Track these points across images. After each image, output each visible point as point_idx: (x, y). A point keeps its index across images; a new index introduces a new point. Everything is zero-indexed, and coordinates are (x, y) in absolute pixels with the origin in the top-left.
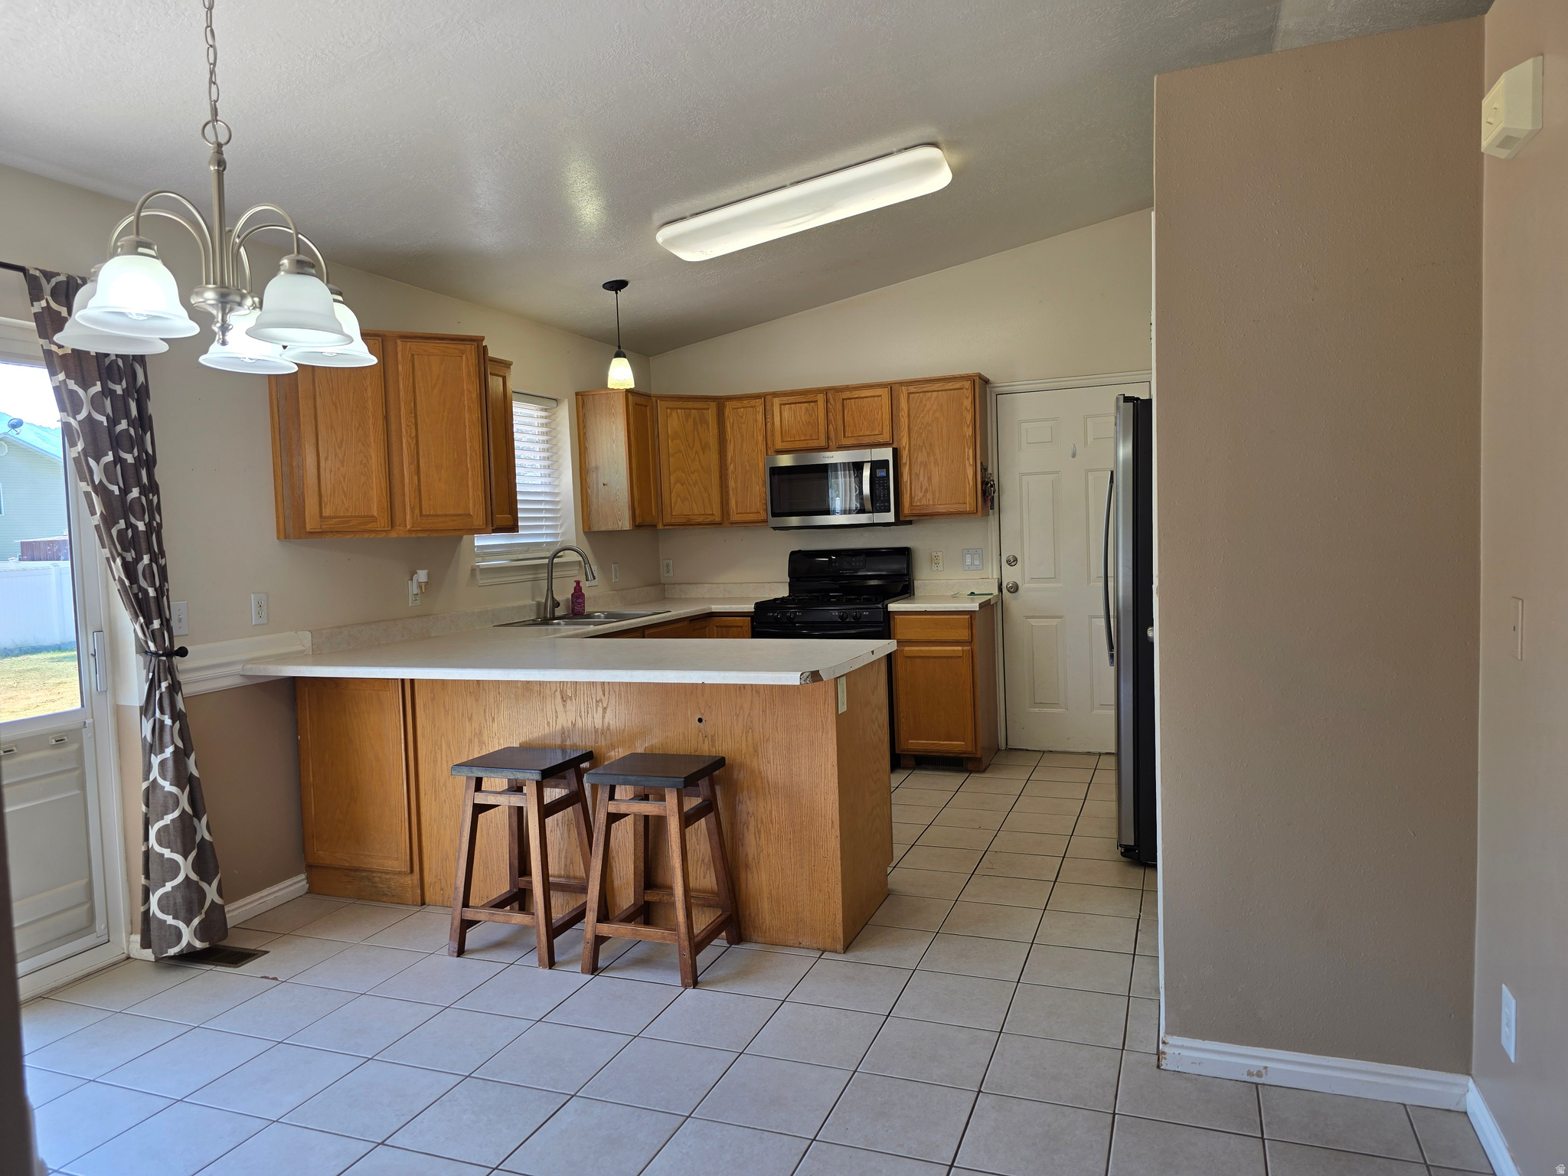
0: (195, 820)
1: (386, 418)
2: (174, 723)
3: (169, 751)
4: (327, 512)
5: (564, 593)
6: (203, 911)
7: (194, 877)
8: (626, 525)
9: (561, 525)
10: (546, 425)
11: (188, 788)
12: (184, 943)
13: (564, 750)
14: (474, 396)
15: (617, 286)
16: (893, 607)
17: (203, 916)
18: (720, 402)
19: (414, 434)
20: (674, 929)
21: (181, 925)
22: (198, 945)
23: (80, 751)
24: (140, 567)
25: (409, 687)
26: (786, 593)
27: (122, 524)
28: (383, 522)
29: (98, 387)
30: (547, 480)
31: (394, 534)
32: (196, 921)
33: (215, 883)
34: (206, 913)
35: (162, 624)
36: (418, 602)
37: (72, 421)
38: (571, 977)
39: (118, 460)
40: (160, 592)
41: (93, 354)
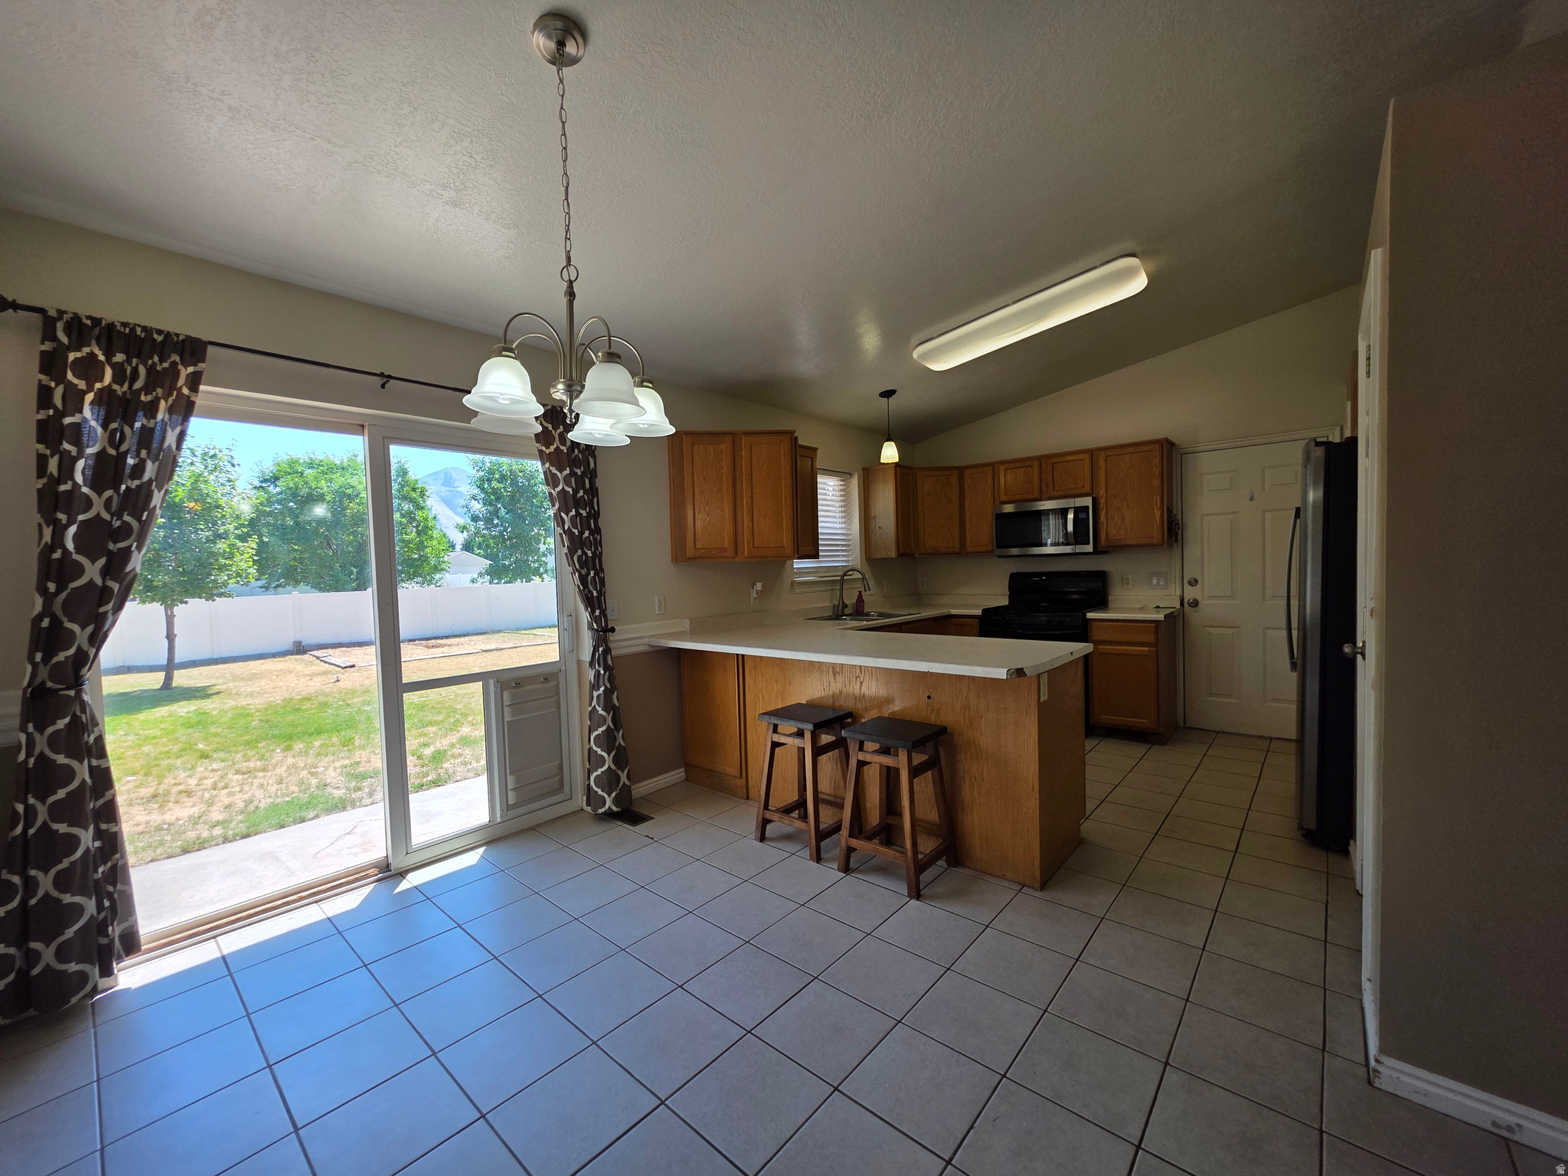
0: (616, 732)
1: (734, 486)
2: (605, 672)
3: (602, 689)
4: (699, 545)
5: (850, 599)
6: (618, 788)
7: (613, 767)
8: (893, 554)
9: (852, 555)
10: (844, 490)
11: (612, 712)
12: (607, 806)
13: (834, 709)
14: (788, 469)
15: (888, 394)
16: (1090, 615)
17: (618, 791)
18: (961, 470)
19: (750, 496)
20: (904, 853)
21: (606, 796)
22: (615, 809)
23: (558, 685)
24: (589, 578)
25: (741, 659)
26: (1006, 603)
27: (580, 552)
28: (731, 551)
29: (568, 471)
30: (843, 526)
31: (737, 560)
32: (614, 794)
33: (626, 772)
34: (620, 790)
35: (601, 612)
36: (756, 603)
37: (553, 491)
38: (830, 872)
39: (578, 514)
40: (600, 593)
41: (565, 451)
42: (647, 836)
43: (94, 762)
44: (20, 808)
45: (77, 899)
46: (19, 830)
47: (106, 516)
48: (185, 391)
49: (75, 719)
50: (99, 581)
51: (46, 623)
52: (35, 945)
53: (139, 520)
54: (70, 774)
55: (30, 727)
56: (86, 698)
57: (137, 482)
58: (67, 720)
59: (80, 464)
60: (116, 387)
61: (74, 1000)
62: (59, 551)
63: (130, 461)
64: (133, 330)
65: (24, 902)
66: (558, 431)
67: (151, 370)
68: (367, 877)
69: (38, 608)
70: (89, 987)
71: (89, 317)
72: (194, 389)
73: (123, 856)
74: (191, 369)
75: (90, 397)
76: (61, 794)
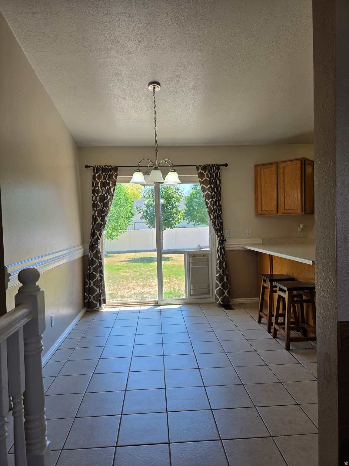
0: (223, 276)
1: (277, 184)
2: (220, 255)
3: (219, 260)
4: (263, 209)
6: (223, 296)
7: (222, 288)
11: (222, 269)
12: (219, 301)
19: (283, 188)
20: (285, 332)
21: (219, 298)
22: (221, 303)
23: (208, 259)
24: (216, 222)
25: (271, 257)
27: (213, 213)
28: (275, 211)
29: (209, 186)
31: (278, 215)
32: (221, 298)
33: (227, 291)
35: (220, 234)
36: (302, 234)
37: (204, 194)
39: (212, 200)
40: (220, 227)
41: (208, 179)
42: (226, 313)
43: (100, 261)
44: (89, 267)
45: (96, 288)
46: (89, 272)
47: (101, 209)
48: (115, 179)
49: (97, 251)
50: (100, 222)
51: (93, 231)
52: (90, 295)
53: (107, 209)
54: (96, 262)
55: (91, 252)
56: (98, 247)
57: (106, 201)
58: (95, 251)
59: (98, 198)
60: (103, 180)
61: (95, 309)
62: (95, 216)
63: (106, 196)
64: (106, 167)
65: (89, 286)
66: (206, 173)
67: (109, 175)
68: (152, 304)
69: (92, 228)
70: (97, 307)
71: (99, 166)
72: (116, 178)
73: (104, 282)
74: (115, 174)
75: (99, 183)
76: (94, 266)
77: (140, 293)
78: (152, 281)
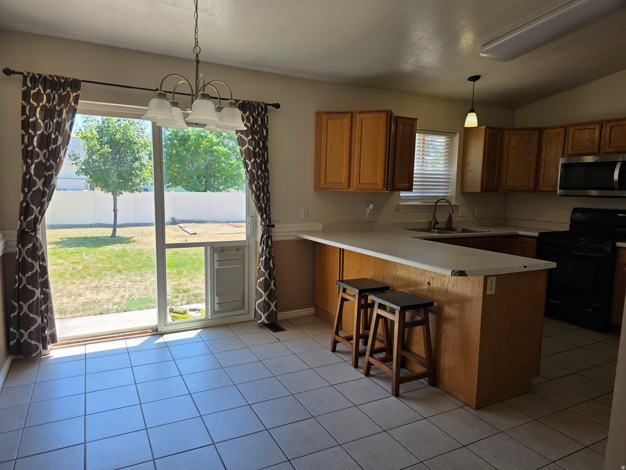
0: (270, 281)
1: (350, 145)
2: (266, 249)
3: (264, 257)
4: (328, 181)
5: (442, 219)
6: (269, 311)
7: (267, 299)
8: (478, 190)
9: (451, 189)
11: (269, 270)
12: (262, 320)
14: (384, 135)
15: (475, 78)
16: (619, 244)
17: (269, 313)
18: (541, 131)
19: (359, 151)
21: (262, 314)
22: (266, 322)
23: (244, 253)
24: (261, 197)
25: (342, 251)
27: (256, 182)
28: (346, 185)
29: (250, 137)
30: (445, 169)
31: (349, 190)
32: (266, 314)
33: (274, 303)
34: (270, 312)
35: (266, 216)
36: (370, 217)
37: (242, 149)
38: (359, 374)
39: (255, 161)
40: (266, 205)
41: (250, 126)
42: (277, 338)
43: (41, 263)
44: (17, 277)
45: (35, 316)
46: (17, 285)
47: (44, 161)
48: (73, 104)
49: (34, 244)
50: (42, 188)
51: (24, 205)
52: (22, 331)
53: (56, 163)
54: (33, 267)
55: (20, 247)
56: (38, 236)
57: (55, 146)
58: (32, 245)
59: (36, 139)
60: (47, 104)
61: (34, 355)
62: (28, 175)
63: (53, 136)
64: (53, 78)
65: (19, 313)
66: (246, 115)
67: (60, 96)
68: (147, 332)
69: (22, 198)
70: (39, 352)
71: (38, 74)
72: (76, 102)
73: (51, 303)
74: (75, 94)
75: (38, 109)
76: (30, 274)
77: (94, 302)
78: (111, 280)
